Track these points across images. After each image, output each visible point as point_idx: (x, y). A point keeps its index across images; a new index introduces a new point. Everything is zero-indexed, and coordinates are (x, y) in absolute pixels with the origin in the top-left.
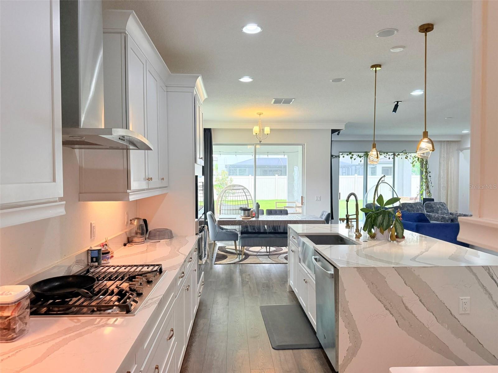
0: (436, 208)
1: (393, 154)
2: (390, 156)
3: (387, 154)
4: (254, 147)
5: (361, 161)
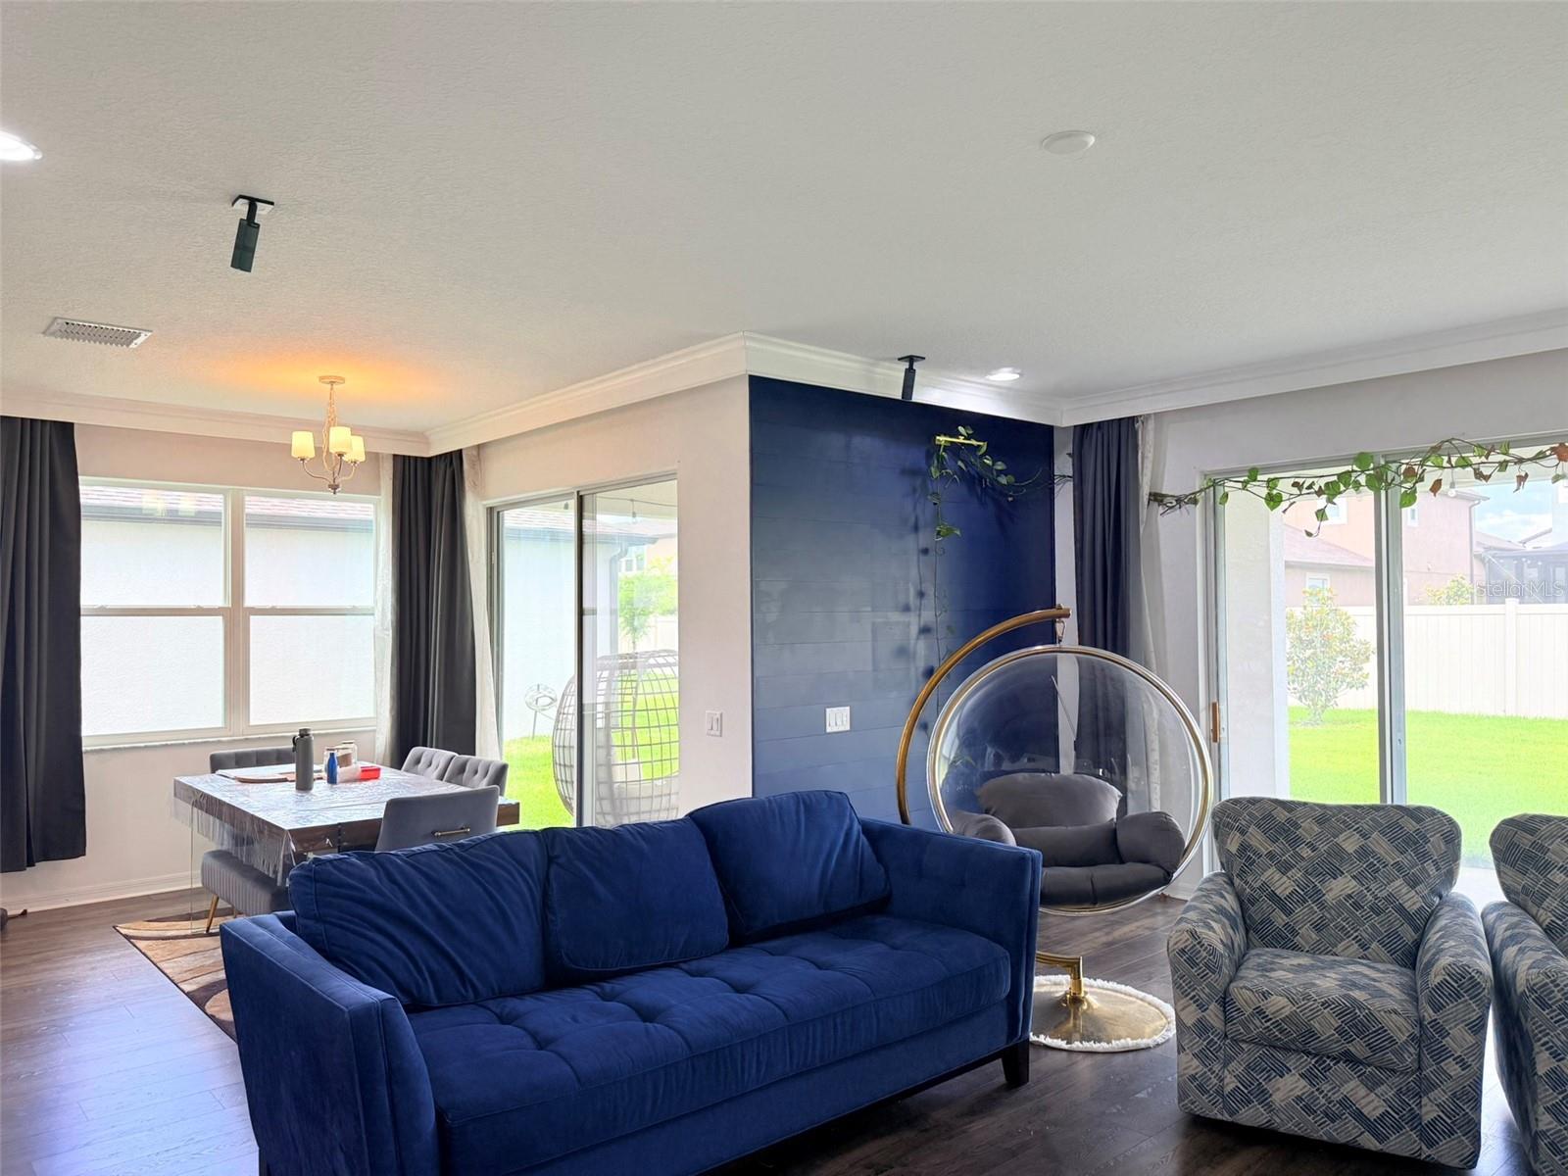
1: (1552, 449)
2: (1526, 468)
3: (1506, 454)
4: (573, 503)
5: (1321, 515)
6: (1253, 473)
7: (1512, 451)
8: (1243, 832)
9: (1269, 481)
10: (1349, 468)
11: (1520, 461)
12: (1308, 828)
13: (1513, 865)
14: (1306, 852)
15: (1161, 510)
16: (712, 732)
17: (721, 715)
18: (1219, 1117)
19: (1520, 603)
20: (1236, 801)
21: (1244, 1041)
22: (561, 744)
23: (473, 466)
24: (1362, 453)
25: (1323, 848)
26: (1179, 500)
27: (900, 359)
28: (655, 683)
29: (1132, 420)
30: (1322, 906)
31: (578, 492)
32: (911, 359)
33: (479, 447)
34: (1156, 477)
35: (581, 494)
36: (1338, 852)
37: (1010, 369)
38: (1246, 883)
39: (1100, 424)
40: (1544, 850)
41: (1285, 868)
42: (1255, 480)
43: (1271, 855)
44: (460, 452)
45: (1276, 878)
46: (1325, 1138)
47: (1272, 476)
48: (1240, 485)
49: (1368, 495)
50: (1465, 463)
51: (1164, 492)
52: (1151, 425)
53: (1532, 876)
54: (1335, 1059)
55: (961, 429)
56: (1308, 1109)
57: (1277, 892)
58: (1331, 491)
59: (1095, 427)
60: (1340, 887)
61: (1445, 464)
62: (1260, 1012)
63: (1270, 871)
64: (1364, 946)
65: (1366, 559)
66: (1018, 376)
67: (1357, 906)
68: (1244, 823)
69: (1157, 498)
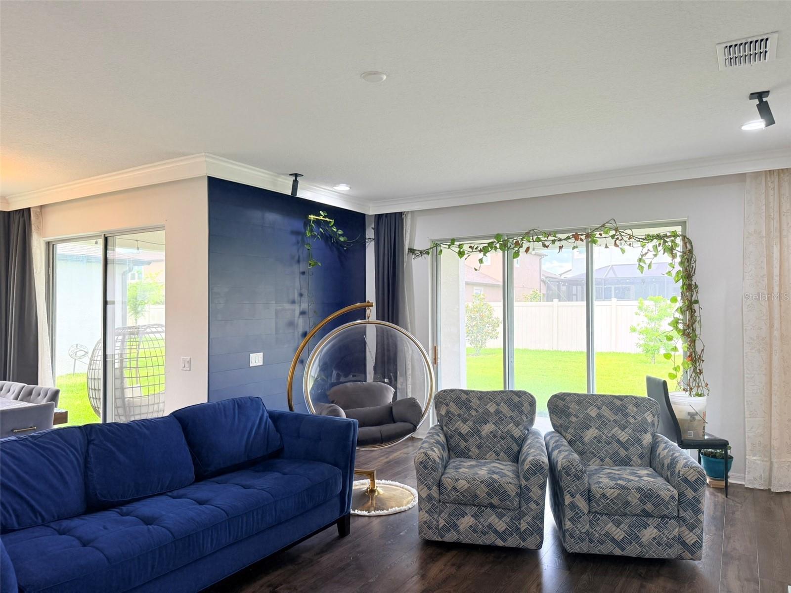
0: (581, 416)
1: (572, 235)
2: (563, 243)
3: (555, 237)
4: (101, 241)
5: (481, 261)
6: (453, 241)
7: (557, 235)
8: (447, 405)
9: (460, 245)
10: (492, 240)
11: (560, 240)
12: (475, 402)
13: (556, 415)
14: (474, 413)
15: (413, 257)
16: (185, 369)
17: (190, 359)
18: (437, 539)
19: (559, 301)
20: (445, 391)
21: (448, 503)
22: (93, 377)
23: (37, 217)
24: (499, 234)
25: (481, 410)
26: (421, 252)
27: (290, 175)
28: (150, 343)
29: (401, 214)
30: (480, 437)
31: (104, 235)
32: (296, 175)
33: (41, 207)
34: (412, 241)
35: (106, 236)
36: (487, 412)
37: (345, 185)
38: (449, 429)
39: (387, 214)
40: (568, 408)
41: (465, 421)
42: (454, 244)
43: (459, 415)
44: (29, 209)
45: (461, 426)
46: (481, 543)
47: (461, 243)
48: (447, 247)
49: (500, 253)
50: (539, 240)
51: (415, 248)
52: (409, 216)
53: (563, 419)
54: (486, 507)
55: (321, 212)
56: (475, 531)
57: (462, 432)
58: (485, 250)
59: (384, 216)
60: (487, 429)
61: (531, 240)
62: (454, 488)
63: (459, 423)
64: (498, 455)
65: (498, 281)
66: (349, 188)
67: (495, 436)
68: (448, 401)
69: (412, 251)
